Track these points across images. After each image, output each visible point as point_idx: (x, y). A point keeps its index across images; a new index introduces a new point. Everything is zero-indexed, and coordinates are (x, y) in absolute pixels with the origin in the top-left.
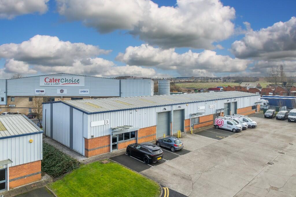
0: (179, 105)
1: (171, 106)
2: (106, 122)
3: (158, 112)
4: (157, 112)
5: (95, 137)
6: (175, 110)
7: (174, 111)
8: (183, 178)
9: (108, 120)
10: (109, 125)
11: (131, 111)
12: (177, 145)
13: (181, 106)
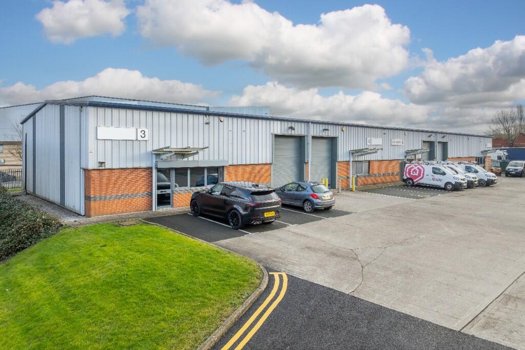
0: (324, 126)
1: (306, 124)
2: (140, 134)
3: (276, 133)
4: (272, 132)
5: (108, 166)
6: (315, 135)
7: (314, 137)
8: (334, 254)
9: (146, 131)
10: (149, 143)
11: (206, 119)
12: (318, 194)
13: (329, 129)
